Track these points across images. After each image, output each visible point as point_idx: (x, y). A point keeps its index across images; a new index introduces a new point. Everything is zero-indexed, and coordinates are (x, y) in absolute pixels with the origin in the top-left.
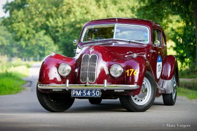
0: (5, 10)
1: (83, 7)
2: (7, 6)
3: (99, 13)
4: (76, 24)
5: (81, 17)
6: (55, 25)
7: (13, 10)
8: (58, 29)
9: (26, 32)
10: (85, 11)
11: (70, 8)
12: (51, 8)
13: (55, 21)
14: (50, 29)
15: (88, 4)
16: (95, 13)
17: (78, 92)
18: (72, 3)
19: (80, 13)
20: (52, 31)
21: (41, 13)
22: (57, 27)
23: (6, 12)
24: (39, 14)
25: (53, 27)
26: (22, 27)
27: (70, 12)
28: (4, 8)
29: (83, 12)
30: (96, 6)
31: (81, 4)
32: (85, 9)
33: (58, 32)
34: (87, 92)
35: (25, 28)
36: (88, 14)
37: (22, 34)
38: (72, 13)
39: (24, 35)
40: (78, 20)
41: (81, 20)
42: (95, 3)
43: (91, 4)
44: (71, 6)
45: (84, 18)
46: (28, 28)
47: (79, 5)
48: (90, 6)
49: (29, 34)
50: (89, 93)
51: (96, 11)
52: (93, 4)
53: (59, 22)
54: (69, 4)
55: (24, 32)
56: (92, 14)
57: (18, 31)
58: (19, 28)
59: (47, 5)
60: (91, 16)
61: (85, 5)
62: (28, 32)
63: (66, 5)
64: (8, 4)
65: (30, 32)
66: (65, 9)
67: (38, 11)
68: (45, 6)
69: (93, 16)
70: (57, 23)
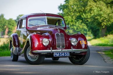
0: (60, 9)
1: (99, 7)
2: (61, 7)
3: (107, 11)
4: (95, 17)
5: (97, 13)
6: (86, 17)
7: (64, 9)
8: (88, 19)
9: (71, 21)
10: (100, 10)
11: (91, 8)
12: (81, 8)
13: (86, 15)
14: (84, 20)
15: (101, 5)
16: (105, 10)
17: (58, 54)
18: (92, 5)
19: (97, 11)
20: (85, 21)
21: (75, 10)
22: (87, 18)
23: (60, 10)
24: (74, 11)
25: (85, 19)
26: (69, 18)
27: (91, 10)
28: (59, 8)
29: (98, 10)
30: (106, 7)
31: (98, 6)
32: (100, 8)
33: (88, 21)
34: (62, 54)
35: (71, 19)
36: (102, 11)
37: (69, 22)
38: (92, 11)
39: (70, 23)
40: (96, 15)
41: (97, 14)
42: (105, 5)
43: (103, 5)
44: (92, 7)
45: (99, 13)
46: (72, 19)
47: (96, 6)
48: (103, 7)
49: (73, 22)
50: (63, 54)
51: (106, 9)
52: (104, 5)
53: (88, 16)
54: (91, 5)
55: (70, 21)
56: (103, 11)
57: (67, 20)
58: (67, 19)
59: (79, 6)
60: (103, 12)
61: (100, 6)
62: (72, 21)
63: (89, 6)
64: (61, 6)
65: (73, 21)
66: (89, 9)
67: (74, 9)
68: (78, 6)
69: (104, 12)
70: (87, 16)
